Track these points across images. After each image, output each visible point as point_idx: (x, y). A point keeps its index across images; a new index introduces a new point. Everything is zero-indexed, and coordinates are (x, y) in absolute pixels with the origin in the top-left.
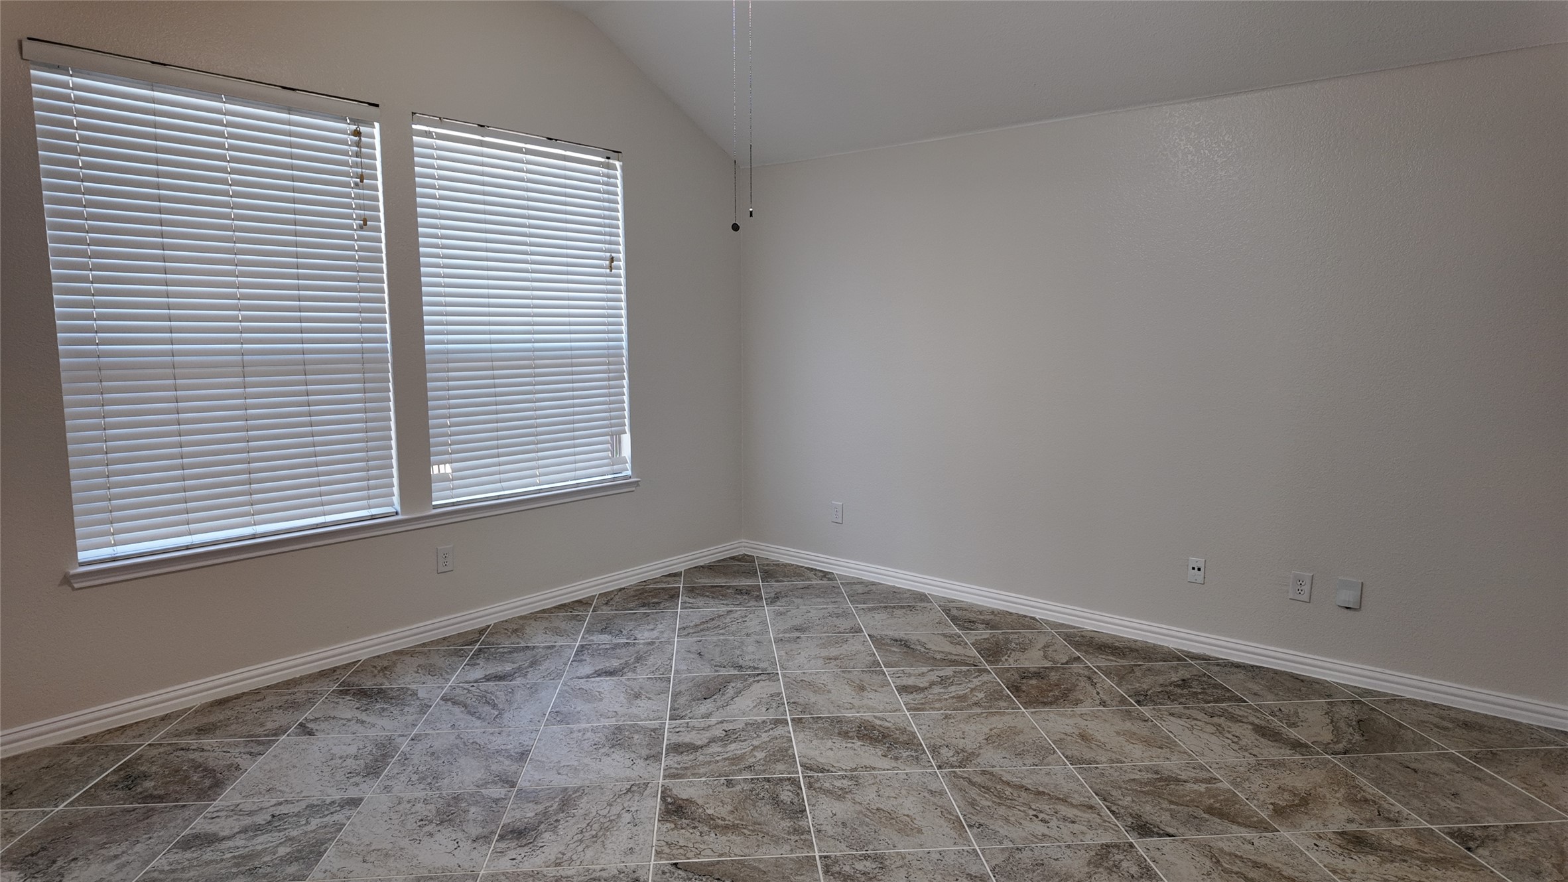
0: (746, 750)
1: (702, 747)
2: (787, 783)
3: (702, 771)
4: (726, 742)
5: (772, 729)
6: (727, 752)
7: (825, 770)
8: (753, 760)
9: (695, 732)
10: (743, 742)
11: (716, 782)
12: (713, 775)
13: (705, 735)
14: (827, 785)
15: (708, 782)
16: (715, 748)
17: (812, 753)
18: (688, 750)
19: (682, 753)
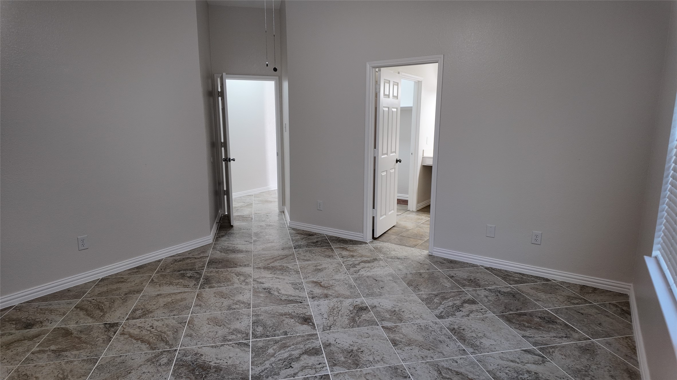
0: (278, 353)
1: (303, 353)
2: (258, 335)
3: (300, 339)
4: (290, 358)
5: (263, 371)
6: (289, 351)
7: (238, 344)
8: (275, 347)
9: (310, 365)
10: (280, 359)
11: (292, 333)
12: (294, 337)
13: (303, 362)
14: (239, 335)
15: (296, 333)
16: (296, 353)
17: (241, 354)
18: (310, 350)
19: (313, 349)
